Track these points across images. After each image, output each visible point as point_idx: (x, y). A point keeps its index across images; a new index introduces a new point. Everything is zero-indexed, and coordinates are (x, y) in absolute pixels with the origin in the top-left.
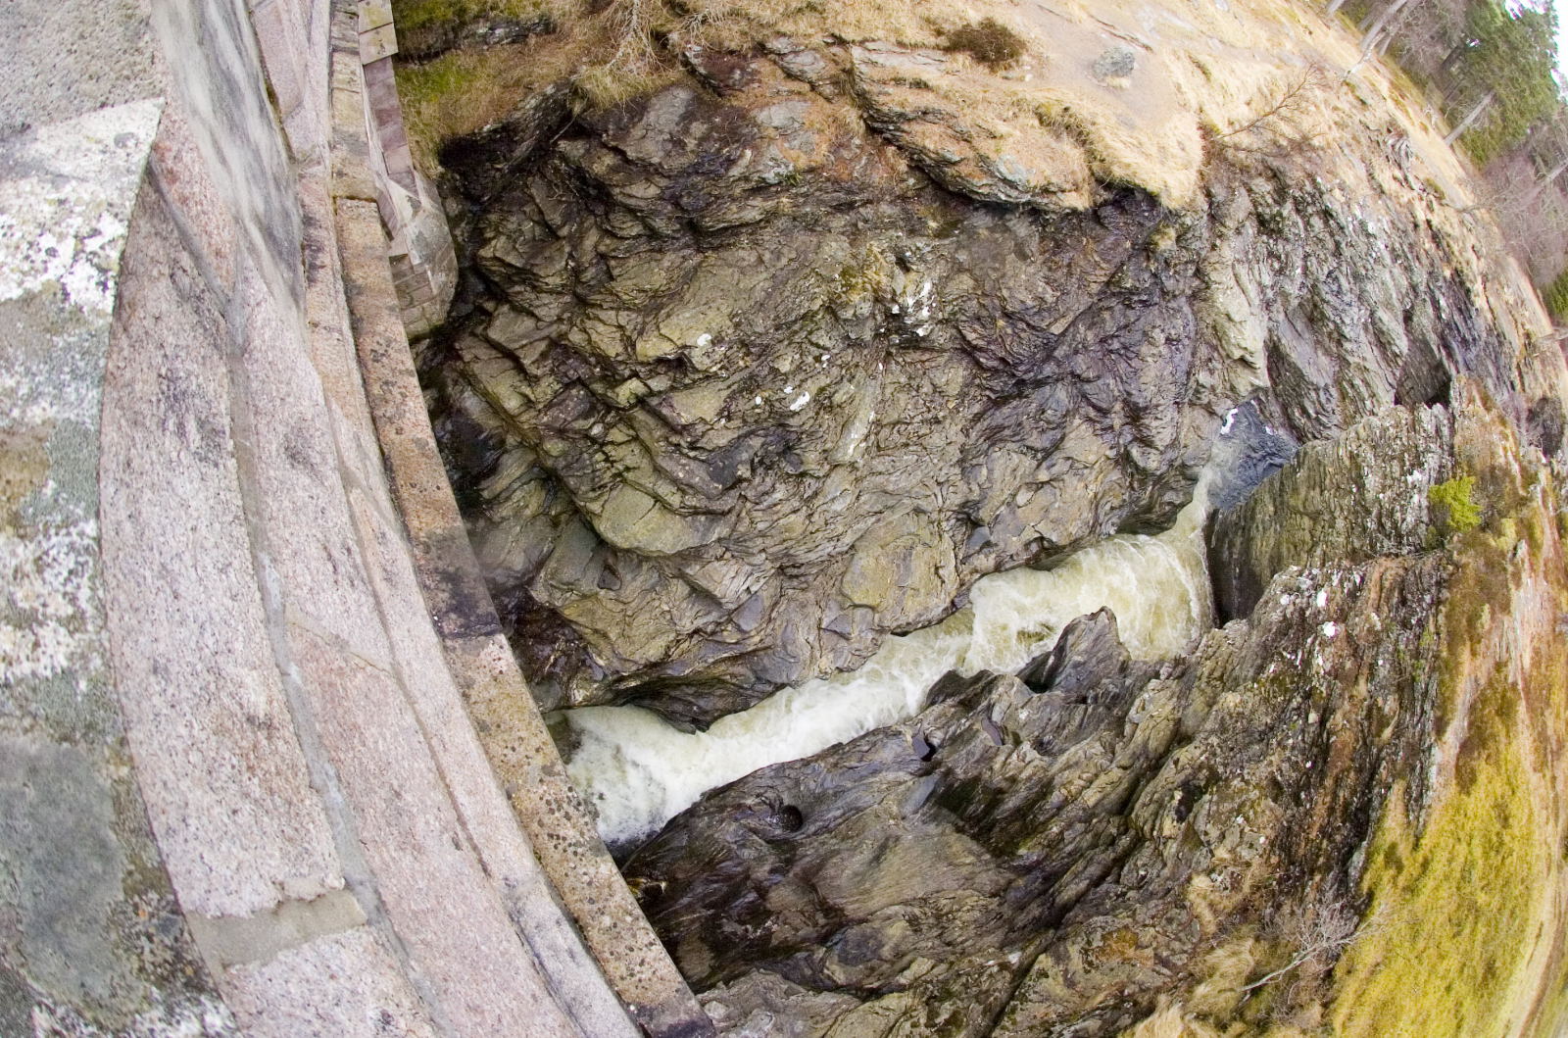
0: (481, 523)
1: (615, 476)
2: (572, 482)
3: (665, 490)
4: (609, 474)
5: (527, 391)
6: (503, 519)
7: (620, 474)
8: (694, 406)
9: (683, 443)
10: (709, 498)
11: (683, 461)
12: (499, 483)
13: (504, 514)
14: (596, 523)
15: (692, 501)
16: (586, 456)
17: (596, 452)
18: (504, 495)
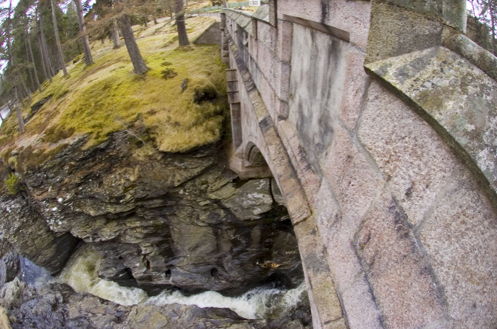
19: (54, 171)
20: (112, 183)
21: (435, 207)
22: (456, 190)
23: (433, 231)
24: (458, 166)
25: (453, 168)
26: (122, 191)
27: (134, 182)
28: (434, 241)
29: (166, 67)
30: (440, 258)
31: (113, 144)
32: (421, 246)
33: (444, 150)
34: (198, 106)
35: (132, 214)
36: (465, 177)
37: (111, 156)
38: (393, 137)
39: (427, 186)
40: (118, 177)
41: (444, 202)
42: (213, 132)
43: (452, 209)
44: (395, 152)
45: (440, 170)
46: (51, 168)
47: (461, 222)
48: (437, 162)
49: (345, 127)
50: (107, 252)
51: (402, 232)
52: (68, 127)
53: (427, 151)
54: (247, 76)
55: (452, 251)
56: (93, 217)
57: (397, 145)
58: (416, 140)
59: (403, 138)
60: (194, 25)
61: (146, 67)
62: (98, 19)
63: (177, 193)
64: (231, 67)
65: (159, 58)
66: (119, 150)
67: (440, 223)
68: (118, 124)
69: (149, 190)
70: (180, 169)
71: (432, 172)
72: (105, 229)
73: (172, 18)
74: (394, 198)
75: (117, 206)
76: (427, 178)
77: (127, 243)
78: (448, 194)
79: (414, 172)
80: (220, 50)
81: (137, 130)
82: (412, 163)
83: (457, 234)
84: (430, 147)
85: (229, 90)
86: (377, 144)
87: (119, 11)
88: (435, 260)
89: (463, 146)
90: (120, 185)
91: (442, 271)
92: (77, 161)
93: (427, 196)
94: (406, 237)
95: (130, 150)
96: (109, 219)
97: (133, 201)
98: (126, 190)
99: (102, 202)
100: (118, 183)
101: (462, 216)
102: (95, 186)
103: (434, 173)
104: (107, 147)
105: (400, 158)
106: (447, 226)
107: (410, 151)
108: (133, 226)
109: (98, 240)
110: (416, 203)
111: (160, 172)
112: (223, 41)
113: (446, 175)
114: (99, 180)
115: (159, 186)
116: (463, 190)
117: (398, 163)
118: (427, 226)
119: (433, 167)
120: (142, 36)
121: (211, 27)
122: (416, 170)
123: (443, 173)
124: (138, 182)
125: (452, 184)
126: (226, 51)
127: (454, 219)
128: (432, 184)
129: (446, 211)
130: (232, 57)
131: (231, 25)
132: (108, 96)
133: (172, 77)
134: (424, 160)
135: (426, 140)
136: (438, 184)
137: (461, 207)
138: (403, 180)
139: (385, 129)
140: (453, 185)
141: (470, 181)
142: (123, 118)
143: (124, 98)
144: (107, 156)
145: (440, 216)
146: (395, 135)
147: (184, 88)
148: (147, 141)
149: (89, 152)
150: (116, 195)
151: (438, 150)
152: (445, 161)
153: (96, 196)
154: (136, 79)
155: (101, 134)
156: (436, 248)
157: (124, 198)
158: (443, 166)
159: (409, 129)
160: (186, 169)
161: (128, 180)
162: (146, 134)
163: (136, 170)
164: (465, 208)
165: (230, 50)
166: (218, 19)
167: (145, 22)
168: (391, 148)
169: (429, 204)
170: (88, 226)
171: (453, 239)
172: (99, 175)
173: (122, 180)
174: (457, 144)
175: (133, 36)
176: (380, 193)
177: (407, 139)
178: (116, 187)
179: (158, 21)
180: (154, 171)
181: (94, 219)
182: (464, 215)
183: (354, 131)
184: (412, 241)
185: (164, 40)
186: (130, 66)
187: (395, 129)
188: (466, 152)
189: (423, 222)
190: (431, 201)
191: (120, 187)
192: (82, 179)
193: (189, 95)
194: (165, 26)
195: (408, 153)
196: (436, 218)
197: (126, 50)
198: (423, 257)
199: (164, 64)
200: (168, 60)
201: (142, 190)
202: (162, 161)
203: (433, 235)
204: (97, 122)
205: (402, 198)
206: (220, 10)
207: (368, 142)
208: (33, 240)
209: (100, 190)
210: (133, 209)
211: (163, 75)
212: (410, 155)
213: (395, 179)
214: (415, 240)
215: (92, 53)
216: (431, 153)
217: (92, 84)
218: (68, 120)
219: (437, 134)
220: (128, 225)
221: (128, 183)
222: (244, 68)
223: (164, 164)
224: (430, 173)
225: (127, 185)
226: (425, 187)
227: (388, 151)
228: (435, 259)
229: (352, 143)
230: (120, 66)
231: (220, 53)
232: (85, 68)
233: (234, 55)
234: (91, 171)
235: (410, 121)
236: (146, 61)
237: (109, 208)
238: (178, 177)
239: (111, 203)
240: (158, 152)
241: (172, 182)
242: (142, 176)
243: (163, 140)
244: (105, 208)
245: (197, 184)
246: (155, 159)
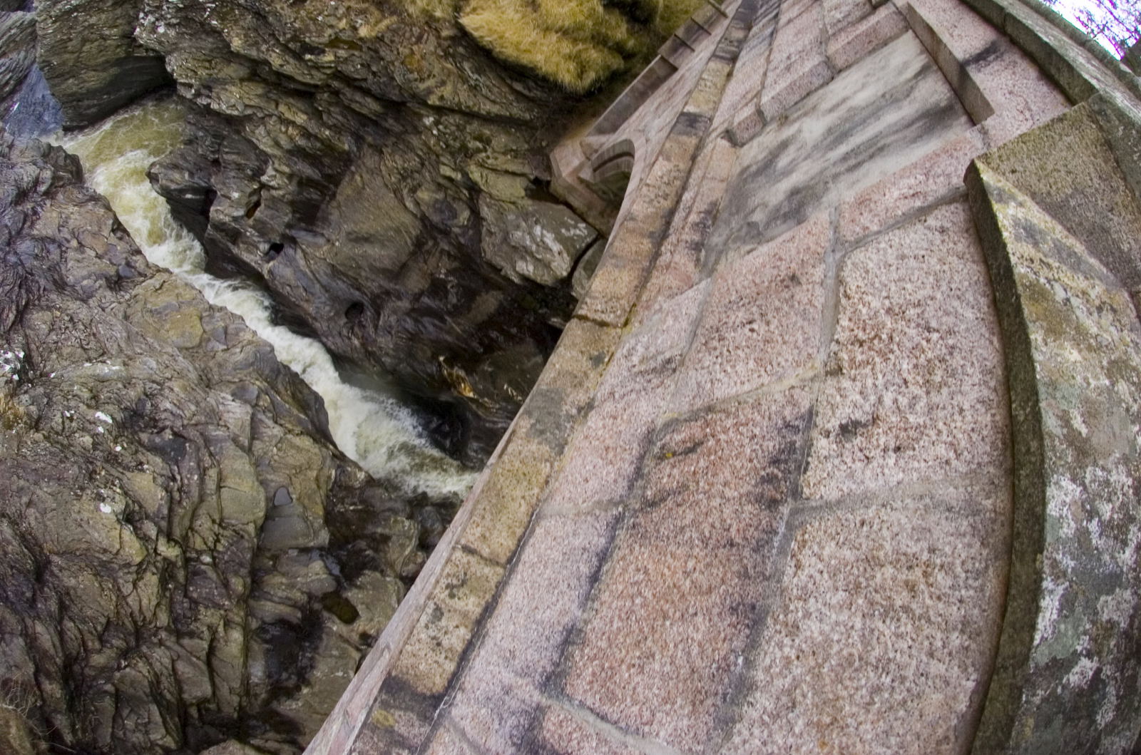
0: (317, 606)
1: (224, 528)
2: (249, 556)
3: (211, 485)
4: (226, 533)
5: (221, 629)
6: (303, 593)
7: (220, 525)
8: (150, 492)
9: (176, 488)
10: (198, 450)
11: (186, 481)
12: (284, 610)
13: (299, 594)
14: (260, 522)
15: (207, 461)
16: (226, 557)
17: (219, 552)
18: (290, 603)
20: (319, 14)
21: (880, 502)
22: (949, 509)
23: (833, 544)
24: (992, 470)
25: (979, 464)
26: (325, 39)
27: (361, 39)
28: (820, 566)
30: (800, 614)
32: (782, 551)
33: (989, 418)
36: (988, 503)
38: (912, 312)
39: (897, 449)
40: (341, 11)
41: (905, 508)
42: (582, 69)
43: (912, 538)
44: (891, 338)
45: (952, 444)
47: (906, 583)
48: (959, 424)
49: (836, 229)
51: (769, 490)
53: (953, 388)
55: (837, 623)
56: (232, 52)
57: (907, 330)
58: (951, 354)
59: (929, 329)
63: (420, 117)
67: (863, 540)
69: (374, 74)
70: (465, 80)
71: (933, 433)
72: (233, 88)
74: (811, 414)
75: (291, 61)
76: (911, 433)
77: (249, 141)
78: (927, 500)
79: (895, 401)
82: (905, 382)
83: (877, 597)
84: (966, 388)
86: (868, 298)
88: (786, 610)
89: (1045, 429)
90: (331, 26)
91: (780, 646)
93: (882, 467)
94: (769, 507)
96: (257, 74)
97: (329, 72)
98: (335, 43)
99: (273, 35)
100: (332, 21)
101: (918, 572)
103: (934, 438)
105: (891, 356)
106: (872, 562)
107: (922, 360)
108: (288, 115)
109: (203, 101)
110: (849, 460)
111: (423, 57)
113: (954, 463)
115: (399, 79)
116: (965, 523)
117: (877, 360)
118: (830, 523)
119: (941, 425)
122: (903, 401)
123: (952, 454)
124: (369, 44)
125: (951, 489)
127: (898, 561)
128: (911, 453)
129: (895, 529)
134: (935, 398)
135: (970, 371)
136: (923, 464)
137: (932, 550)
138: (858, 397)
139: (909, 286)
140: (953, 494)
141: (994, 521)
145: (875, 527)
146: (918, 310)
150: (307, 40)
151: (978, 406)
152: (974, 436)
153: (270, 19)
156: (810, 585)
157: (319, 54)
158: (963, 443)
159: (955, 325)
160: (474, 89)
161: (355, 29)
163: (386, 22)
164: (938, 561)
168: (889, 325)
169: (872, 485)
170: (207, 64)
171: (860, 601)
173: (344, 21)
174: (1037, 416)
176: (793, 382)
177: (935, 336)
178: (321, 28)
180: (415, 48)
181: (231, 56)
182: (925, 574)
183: (843, 246)
184: (774, 524)
187: (929, 302)
188: (1041, 446)
189: (829, 506)
190: (881, 482)
191: (330, 31)
195: (915, 361)
196: (863, 523)
198: (767, 579)
201: (362, 65)
202: (446, 44)
203: (826, 552)
205: (829, 426)
207: (854, 281)
209: (287, 12)
210: (316, 86)
212: (916, 366)
213: (846, 383)
214: (782, 529)
216: (959, 398)
219: (1001, 378)
220: (282, 108)
221: (349, 33)
222: (745, 22)
223: (444, 51)
224: (927, 431)
225: (343, 36)
226: (892, 446)
227: (879, 327)
228: (787, 607)
229: (822, 260)
235: (969, 314)
237: (274, 55)
238: (447, 91)
239: (286, 48)
240: (453, 22)
241: (429, 91)
242: (386, 40)
243: (483, 9)
244: (268, 50)
245: (468, 129)
246: (436, 29)
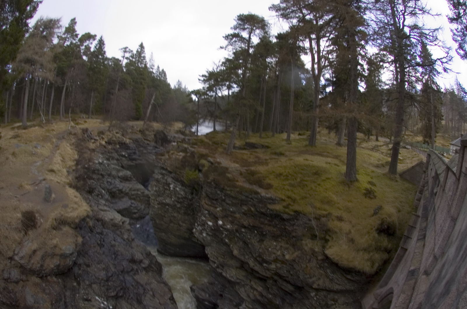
19: (234, 201)
20: (269, 248)
26: (272, 258)
27: (286, 260)
29: (370, 186)
31: (294, 221)
34: (376, 235)
35: (263, 279)
37: (285, 229)
40: (278, 247)
42: (373, 264)
46: (232, 197)
50: (217, 282)
52: (268, 181)
54: (424, 225)
56: (233, 255)
60: (405, 157)
61: (355, 177)
62: (331, 108)
63: (309, 293)
64: (418, 212)
65: (369, 175)
66: (296, 229)
68: (309, 209)
69: (291, 275)
70: (328, 277)
72: (233, 270)
73: (390, 141)
75: (258, 265)
77: (237, 292)
80: (416, 192)
81: (320, 224)
85: (406, 233)
87: (351, 111)
90: (274, 253)
92: (257, 211)
95: (304, 236)
96: (243, 267)
97: (273, 272)
98: (276, 260)
99: (251, 253)
100: (275, 251)
102: (255, 238)
104: (288, 220)
108: (255, 286)
109: (219, 271)
111: (311, 268)
112: (421, 184)
114: (262, 236)
115: (301, 277)
120: (363, 146)
121: (417, 165)
124: (290, 263)
126: (420, 195)
130: (422, 202)
131: (431, 170)
132: (314, 182)
133: (371, 198)
142: (315, 207)
143: (326, 192)
144: (283, 227)
147: (375, 213)
148: (321, 239)
149: (271, 212)
150: (265, 258)
153: (250, 246)
154: (343, 183)
155: (291, 207)
157: (269, 264)
160: (331, 280)
161: (284, 255)
162: (324, 232)
163: (296, 253)
165: (423, 195)
166: (425, 159)
167: (369, 134)
170: (223, 257)
172: (266, 235)
173: (280, 252)
175: (356, 142)
178: (270, 253)
179: (380, 138)
180: (308, 265)
181: (233, 257)
185: (379, 160)
186: (343, 168)
192: (249, 225)
193: (375, 222)
194: (383, 145)
197: (346, 152)
199: (370, 183)
200: (374, 181)
201: (287, 271)
202: (320, 262)
204: (293, 196)
206: (428, 150)
208: (171, 221)
209: (256, 244)
210: (267, 277)
211: (365, 191)
215: (318, 137)
217: (307, 163)
218: (272, 177)
220: (252, 283)
221: (282, 257)
222: (425, 217)
230: (336, 163)
231: (415, 195)
232: (306, 146)
233: (424, 200)
234: (262, 226)
236: (358, 172)
237: (251, 261)
238: (321, 282)
239: (256, 259)
240: (322, 253)
241: (314, 282)
242: (297, 261)
243: (333, 246)
244: (248, 258)
245: (329, 296)
246: (316, 257)
